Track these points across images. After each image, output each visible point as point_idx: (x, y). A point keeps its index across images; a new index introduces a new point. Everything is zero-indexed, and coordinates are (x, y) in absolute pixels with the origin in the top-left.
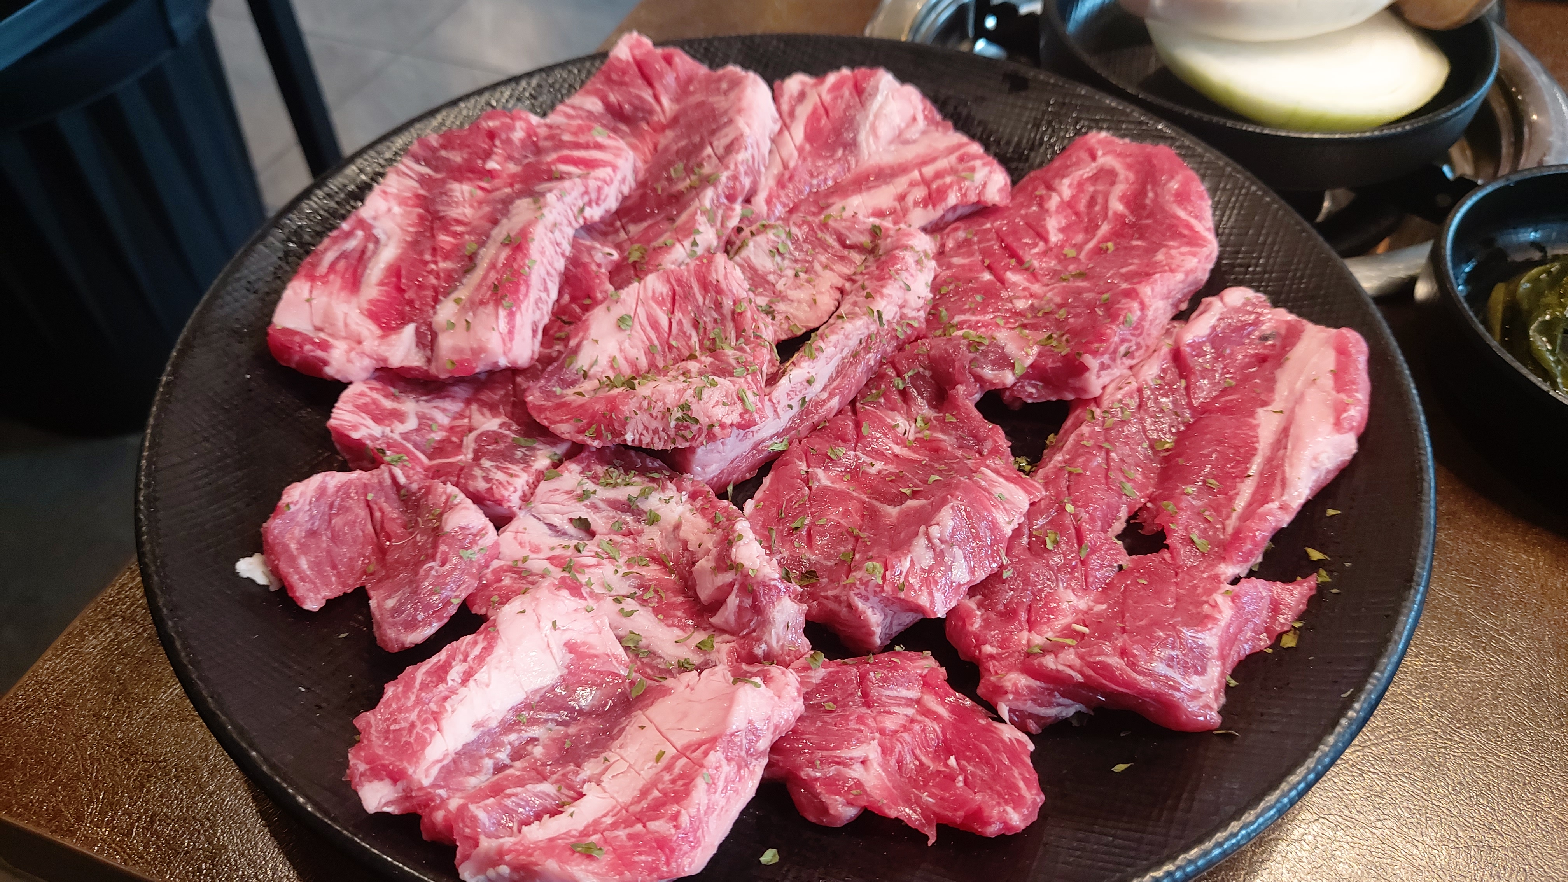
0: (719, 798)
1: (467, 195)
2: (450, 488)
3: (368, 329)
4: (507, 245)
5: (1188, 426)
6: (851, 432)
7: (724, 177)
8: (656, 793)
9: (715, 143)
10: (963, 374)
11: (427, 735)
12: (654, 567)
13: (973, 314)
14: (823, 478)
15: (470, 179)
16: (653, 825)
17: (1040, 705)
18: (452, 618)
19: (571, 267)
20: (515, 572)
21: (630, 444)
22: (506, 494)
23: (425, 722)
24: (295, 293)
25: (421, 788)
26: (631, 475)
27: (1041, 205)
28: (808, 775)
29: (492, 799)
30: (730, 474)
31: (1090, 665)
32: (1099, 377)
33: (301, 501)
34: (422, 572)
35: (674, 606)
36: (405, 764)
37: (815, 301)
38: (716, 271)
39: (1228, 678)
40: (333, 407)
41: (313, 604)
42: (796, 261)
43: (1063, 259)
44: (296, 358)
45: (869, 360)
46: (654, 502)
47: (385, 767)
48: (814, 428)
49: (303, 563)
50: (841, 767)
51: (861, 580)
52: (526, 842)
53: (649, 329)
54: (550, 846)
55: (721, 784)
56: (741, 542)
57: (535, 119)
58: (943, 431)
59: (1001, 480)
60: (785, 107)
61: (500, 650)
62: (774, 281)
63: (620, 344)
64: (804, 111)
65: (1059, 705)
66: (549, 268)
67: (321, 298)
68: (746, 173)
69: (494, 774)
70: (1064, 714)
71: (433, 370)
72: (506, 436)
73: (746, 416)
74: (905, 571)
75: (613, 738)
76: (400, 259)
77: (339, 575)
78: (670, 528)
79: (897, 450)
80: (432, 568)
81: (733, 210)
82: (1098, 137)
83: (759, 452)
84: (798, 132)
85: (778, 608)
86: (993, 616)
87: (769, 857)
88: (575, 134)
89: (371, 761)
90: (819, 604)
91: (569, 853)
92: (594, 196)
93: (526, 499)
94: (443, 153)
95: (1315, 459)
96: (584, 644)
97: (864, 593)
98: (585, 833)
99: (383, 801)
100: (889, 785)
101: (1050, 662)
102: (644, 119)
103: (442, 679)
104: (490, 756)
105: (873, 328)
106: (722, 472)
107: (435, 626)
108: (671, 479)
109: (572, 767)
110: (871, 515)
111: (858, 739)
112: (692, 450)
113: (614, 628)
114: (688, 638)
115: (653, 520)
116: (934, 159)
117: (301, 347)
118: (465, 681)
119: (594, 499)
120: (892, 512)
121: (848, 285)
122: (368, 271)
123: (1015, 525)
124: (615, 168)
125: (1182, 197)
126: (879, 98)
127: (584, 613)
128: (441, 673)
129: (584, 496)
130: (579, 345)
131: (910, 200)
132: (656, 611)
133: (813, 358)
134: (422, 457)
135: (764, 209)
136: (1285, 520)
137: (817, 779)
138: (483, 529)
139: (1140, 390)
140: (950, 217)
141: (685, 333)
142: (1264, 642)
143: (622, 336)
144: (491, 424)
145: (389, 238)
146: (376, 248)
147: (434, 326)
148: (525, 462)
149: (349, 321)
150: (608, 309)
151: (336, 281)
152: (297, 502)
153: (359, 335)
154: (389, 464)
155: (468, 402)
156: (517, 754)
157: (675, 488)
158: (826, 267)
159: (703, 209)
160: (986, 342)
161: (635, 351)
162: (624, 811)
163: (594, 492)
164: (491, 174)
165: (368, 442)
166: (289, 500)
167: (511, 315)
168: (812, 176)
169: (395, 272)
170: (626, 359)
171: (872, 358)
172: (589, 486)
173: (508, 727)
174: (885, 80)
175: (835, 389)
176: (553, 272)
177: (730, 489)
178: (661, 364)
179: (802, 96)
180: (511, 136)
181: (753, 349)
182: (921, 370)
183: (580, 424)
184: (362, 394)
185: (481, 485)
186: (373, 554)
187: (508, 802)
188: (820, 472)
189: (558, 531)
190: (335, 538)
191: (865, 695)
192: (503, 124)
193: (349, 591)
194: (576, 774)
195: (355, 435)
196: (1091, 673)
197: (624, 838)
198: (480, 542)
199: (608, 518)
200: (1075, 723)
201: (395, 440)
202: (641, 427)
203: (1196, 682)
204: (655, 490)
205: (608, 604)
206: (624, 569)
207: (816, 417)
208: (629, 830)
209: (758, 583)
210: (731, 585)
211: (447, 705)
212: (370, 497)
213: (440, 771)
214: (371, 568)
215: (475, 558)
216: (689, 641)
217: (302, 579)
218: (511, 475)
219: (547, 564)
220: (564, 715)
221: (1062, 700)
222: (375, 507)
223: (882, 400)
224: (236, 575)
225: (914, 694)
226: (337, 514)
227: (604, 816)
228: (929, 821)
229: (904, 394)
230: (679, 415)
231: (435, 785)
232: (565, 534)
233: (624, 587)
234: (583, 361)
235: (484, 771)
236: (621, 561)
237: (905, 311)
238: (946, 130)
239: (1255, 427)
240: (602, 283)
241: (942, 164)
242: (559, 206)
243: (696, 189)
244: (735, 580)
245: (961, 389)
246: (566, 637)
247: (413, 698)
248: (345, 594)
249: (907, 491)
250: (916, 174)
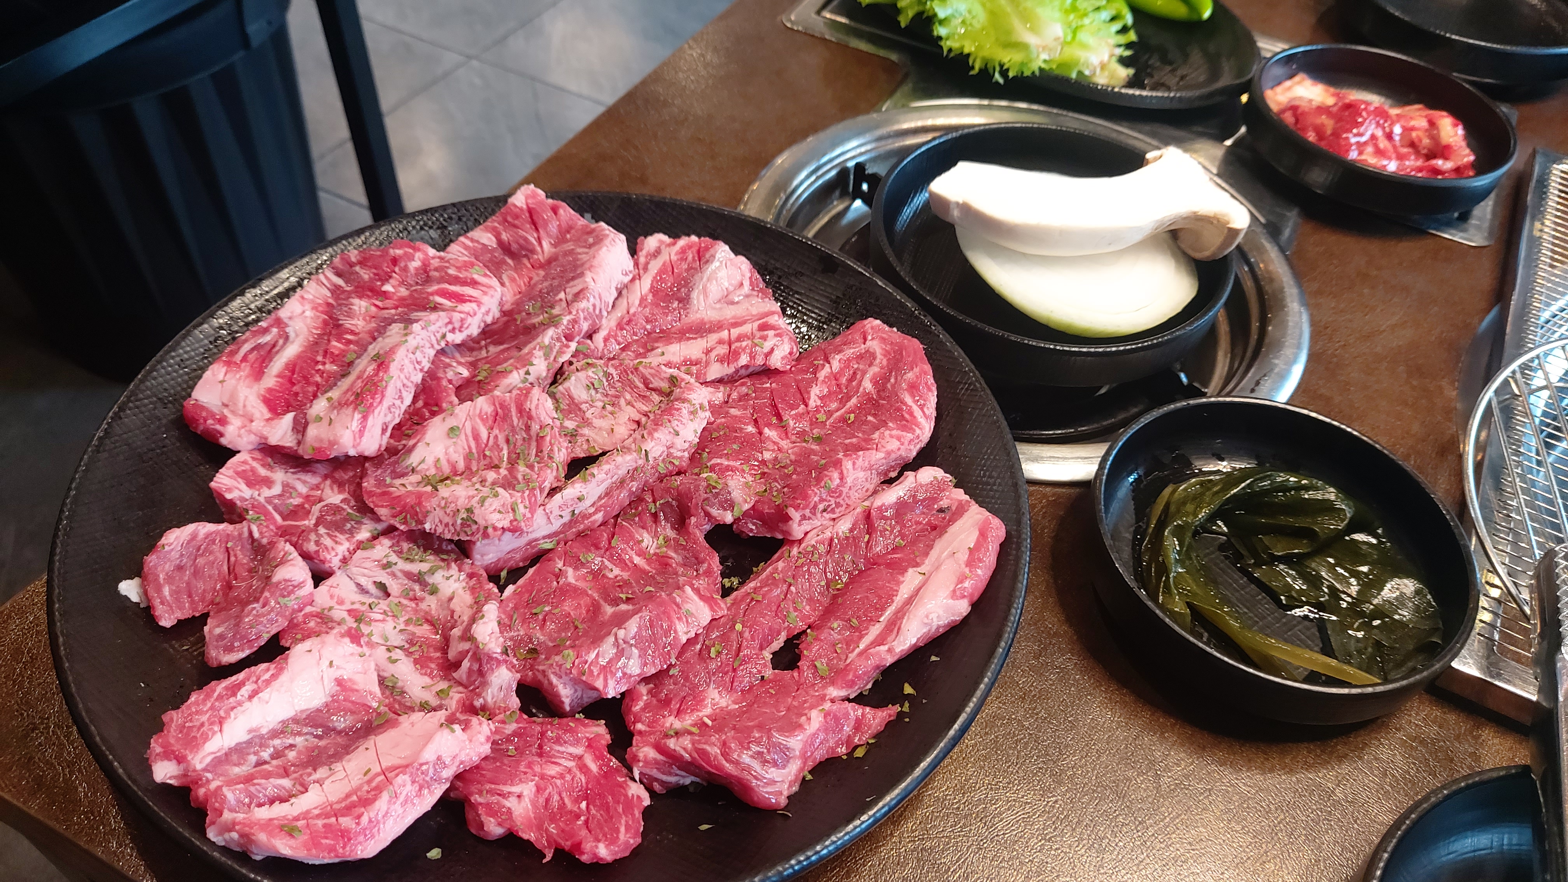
0: (397, 808)
1: (363, 310)
2: (288, 547)
3: (260, 411)
4: (375, 360)
5: (861, 571)
6: (604, 544)
7: (565, 320)
8: (355, 798)
9: (567, 290)
10: (697, 509)
11: (210, 734)
12: (426, 627)
13: (728, 460)
14: (571, 576)
15: (369, 297)
16: (342, 820)
17: (663, 773)
18: (261, 647)
19: (428, 379)
20: (321, 618)
21: (428, 531)
22: (328, 557)
23: (212, 724)
24: (214, 375)
25: (195, 770)
26: (428, 553)
27: (815, 373)
28: (475, 800)
29: (242, 785)
30: (505, 562)
31: (698, 750)
32: (800, 525)
33: (175, 543)
34: (246, 611)
35: (431, 659)
36: (187, 752)
37: (612, 430)
38: (531, 401)
39: (806, 773)
40: (217, 472)
41: (166, 622)
42: (607, 395)
43: (814, 423)
44: (201, 427)
45: (632, 487)
46: (437, 578)
47: (173, 752)
48: (579, 535)
49: (166, 591)
50: (500, 798)
51: (557, 662)
52: (253, 819)
53: (471, 439)
54: (268, 825)
55: (402, 798)
56: (481, 621)
57: (432, 252)
58: (676, 552)
59: (696, 598)
60: (642, 260)
61: (284, 678)
62: (585, 409)
63: (447, 449)
64: (655, 266)
65: (677, 775)
66: (405, 381)
67: (232, 381)
68: (585, 319)
69: (255, 767)
70: (681, 782)
71: (300, 452)
72: (344, 509)
73: (515, 523)
74: (590, 661)
75: (348, 753)
76: (299, 357)
77: (192, 602)
78: (445, 599)
79: (637, 560)
80: (255, 608)
81: (568, 346)
82: (873, 323)
83: (533, 547)
84: (645, 284)
85: (496, 674)
86: (654, 701)
87: (435, 853)
88: (459, 269)
89: (166, 746)
90: (534, 674)
91: (278, 830)
92: (457, 325)
93: (345, 561)
94: (357, 268)
95: (927, 616)
96: (350, 680)
97: (558, 672)
98: (297, 819)
99: (168, 775)
100: (532, 816)
101: (672, 743)
102: (526, 256)
103: (234, 694)
104: (255, 753)
105: (641, 462)
106: (499, 560)
107: (247, 652)
108: (456, 561)
109: (310, 770)
110: (595, 609)
111: (520, 780)
112: (474, 543)
113: (378, 669)
114: (432, 685)
115: (434, 591)
116: (744, 323)
117: (205, 421)
118: (251, 698)
119: (394, 569)
120: (609, 610)
121: (644, 419)
122: (272, 364)
123: (692, 635)
124: (479, 304)
125: (913, 388)
126: (716, 264)
127: (357, 657)
128: (234, 690)
129: (387, 566)
130: (414, 446)
131: (713, 355)
132: (416, 662)
133: (585, 481)
134: (278, 518)
135: (601, 345)
136: (889, 660)
137: (481, 804)
138: (303, 582)
139: (831, 540)
140: (743, 372)
141: (498, 446)
142: (842, 750)
143: (449, 442)
144: (335, 497)
145: (297, 336)
146: (285, 344)
147: (308, 417)
148: (351, 533)
149: (247, 403)
150: (444, 419)
151: (246, 369)
152: (172, 544)
153: (252, 415)
154: (249, 521)
155: (326, 477)
156: (277, 755)
157: (457, 569)
158: (629, 403)
159: (542, 345)
160: (720, 487)
161: (457, 455)
162: (329, 808)
163: (396, 564)
164: (385, 295)
165: (238, 503)
166: (166, 542)
167: (365, 418)
168: (648, 322)
169: (292, 367)
170: (448, 461)
171: (634, 486)
172: (394, 558)
173: (275, 734)
174: (723, 251)
175: (601, 506)
176: (410, 384)
177: (504, 574)
178: (474, 469)
179: (657, 253)
180: (408, 264)
181: (540, 469)
182: (670, 500)
183: (394, 511)
184: (245, 462)
185: (311, 547)
186: (221, 589)
187: (252, 789)
188: (570, 571)
189: (363, 590)
190: (196, 573)
191: (540, 747)
192: (406, 253)
193: (197, 615)
194: (310, 775)
195: (228, 496)
196: (696, 756)
197: (320, 826)
198: (297, 593)
199: (402, 584)
200: (691, 789)
201: (260, 503)
202: (437, 520)
203: (773, 773)
204: (441, 568)
205: (381, 652)
206: (402, 627)
207: (582, 526)
208: (326, 821)
209: (484, 654)
210: (468, 652)
211: (232, 714)
212: (230, 545)
213: (212, 760)
214: (217, 600)
215: (290, 604)
216: (433, 688)
217: (162, 603)
218: (336, 542)
219: (345, 615)
220: (319, 732)
221: (678, 772)
222: (232, 553)
223: (637, 519)
224: (117, 593)
225: (578, 751)
226: (202, 555)
227: (315, 808)
228: (549, 847)
229: (655, 516)
230: (465, 516)
231: (205, 770)
232: (367, 592)
233: (397, 640)
234: (414, 459)
235: (249, 763)
236: (402, 620)
237: (672, 450)
238: (765, 295)
239: (899, 583)
240: (448, 395)
241: (747, 328)
242: (424, 333)
243: (544, 326)
244: (470, 649)
245: (693, 520)
246: (338, 674)
247: (209, 705)
248: (194, 616)
249: (623, 596)
250: (724, 334)
